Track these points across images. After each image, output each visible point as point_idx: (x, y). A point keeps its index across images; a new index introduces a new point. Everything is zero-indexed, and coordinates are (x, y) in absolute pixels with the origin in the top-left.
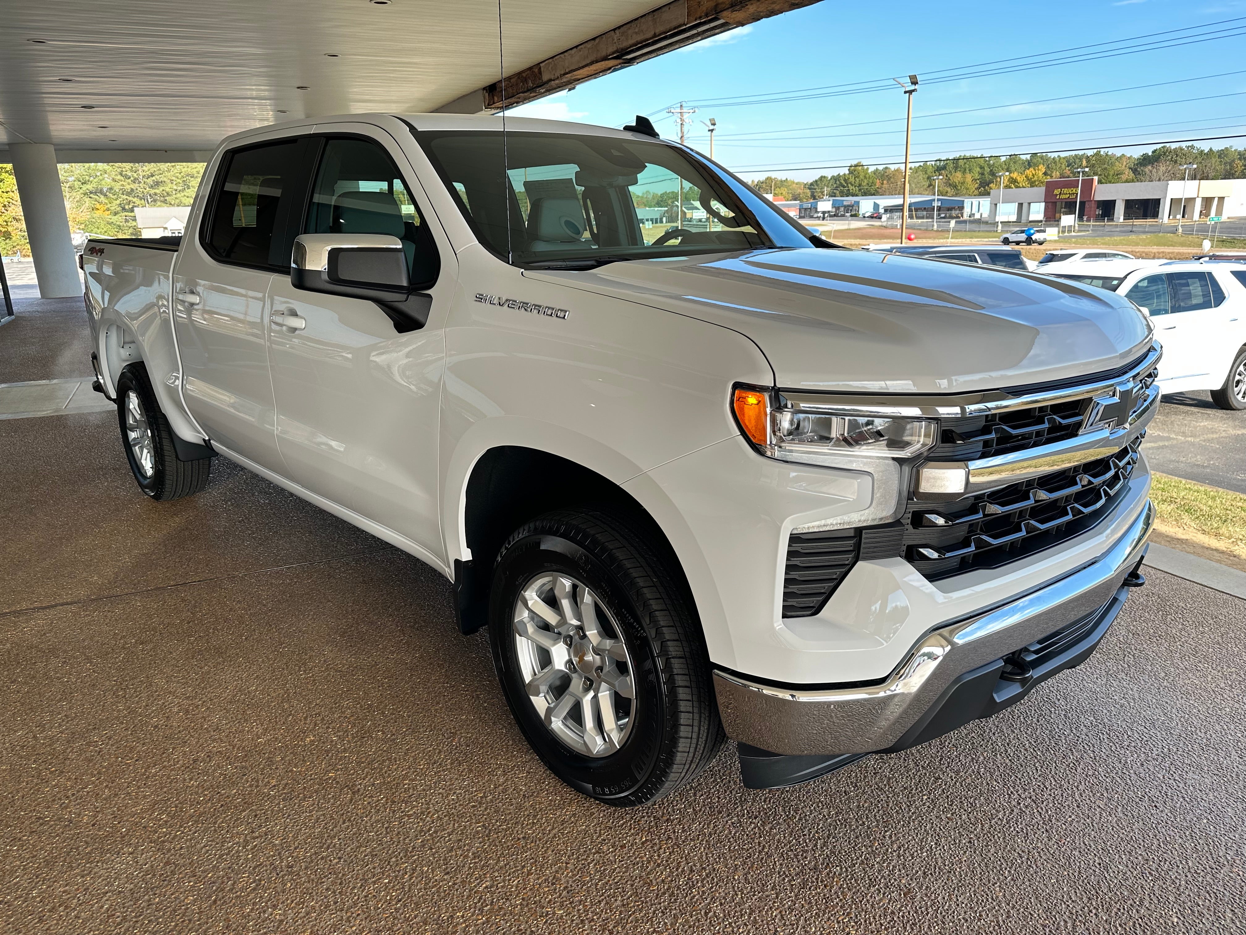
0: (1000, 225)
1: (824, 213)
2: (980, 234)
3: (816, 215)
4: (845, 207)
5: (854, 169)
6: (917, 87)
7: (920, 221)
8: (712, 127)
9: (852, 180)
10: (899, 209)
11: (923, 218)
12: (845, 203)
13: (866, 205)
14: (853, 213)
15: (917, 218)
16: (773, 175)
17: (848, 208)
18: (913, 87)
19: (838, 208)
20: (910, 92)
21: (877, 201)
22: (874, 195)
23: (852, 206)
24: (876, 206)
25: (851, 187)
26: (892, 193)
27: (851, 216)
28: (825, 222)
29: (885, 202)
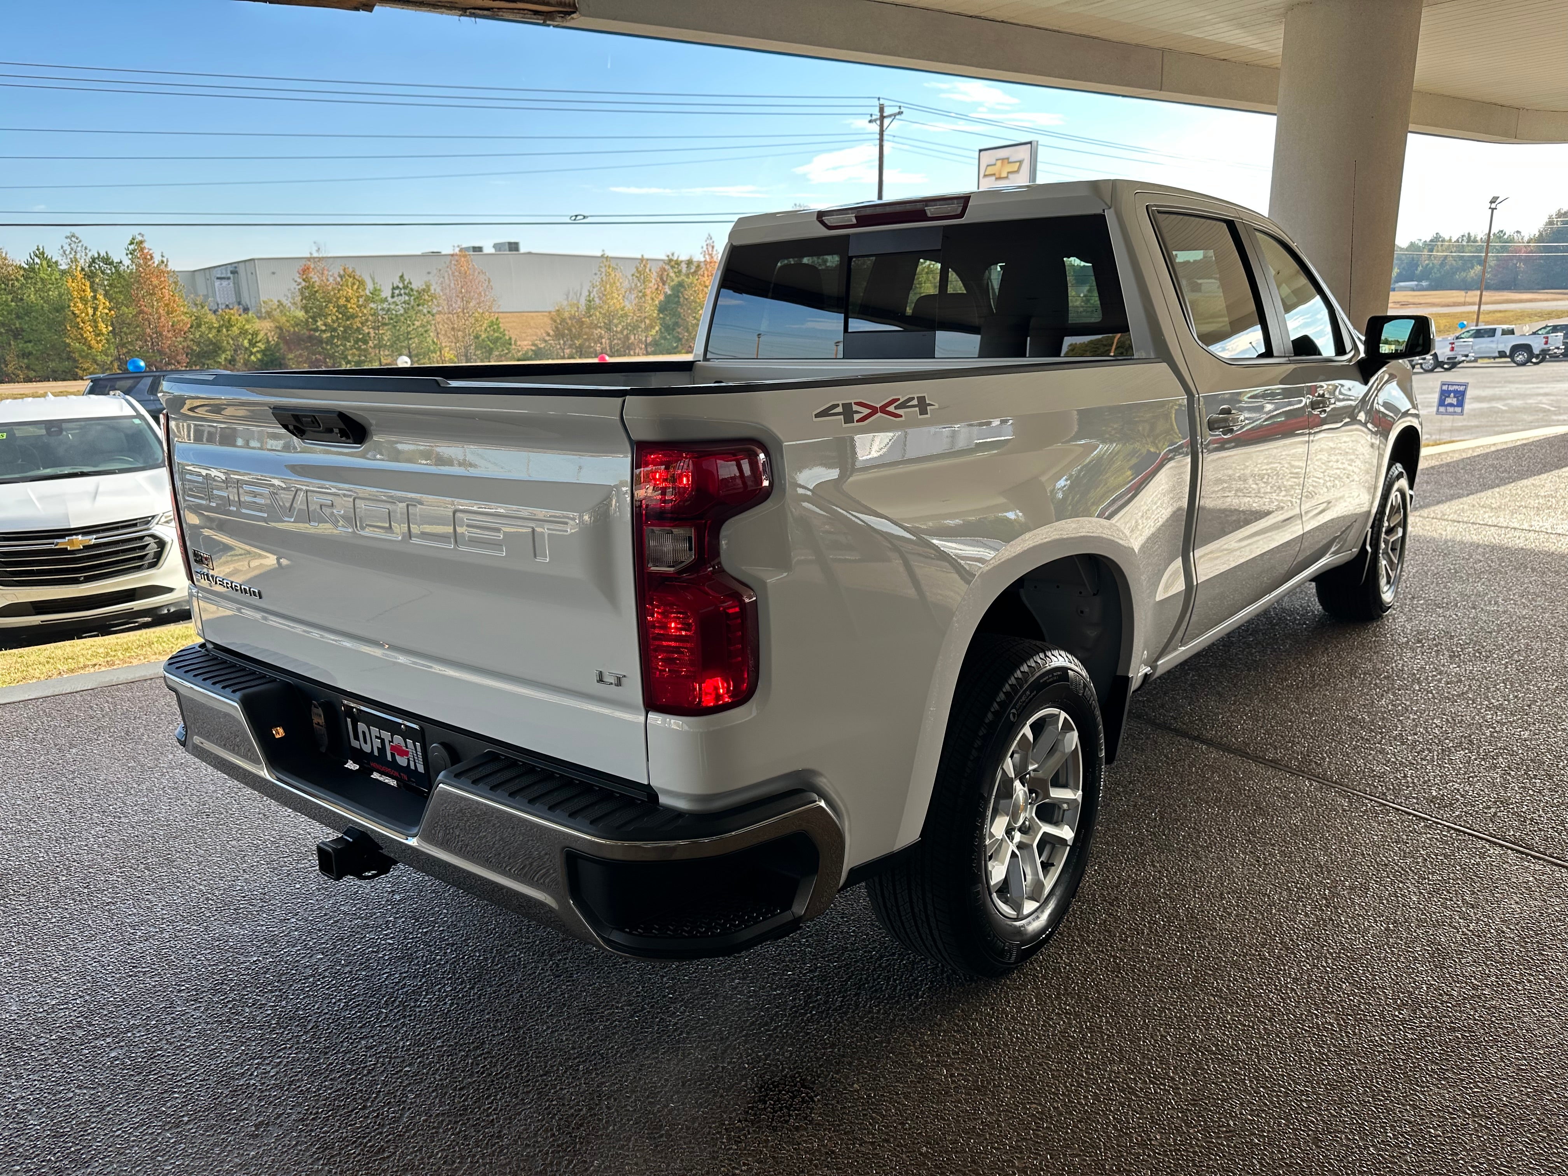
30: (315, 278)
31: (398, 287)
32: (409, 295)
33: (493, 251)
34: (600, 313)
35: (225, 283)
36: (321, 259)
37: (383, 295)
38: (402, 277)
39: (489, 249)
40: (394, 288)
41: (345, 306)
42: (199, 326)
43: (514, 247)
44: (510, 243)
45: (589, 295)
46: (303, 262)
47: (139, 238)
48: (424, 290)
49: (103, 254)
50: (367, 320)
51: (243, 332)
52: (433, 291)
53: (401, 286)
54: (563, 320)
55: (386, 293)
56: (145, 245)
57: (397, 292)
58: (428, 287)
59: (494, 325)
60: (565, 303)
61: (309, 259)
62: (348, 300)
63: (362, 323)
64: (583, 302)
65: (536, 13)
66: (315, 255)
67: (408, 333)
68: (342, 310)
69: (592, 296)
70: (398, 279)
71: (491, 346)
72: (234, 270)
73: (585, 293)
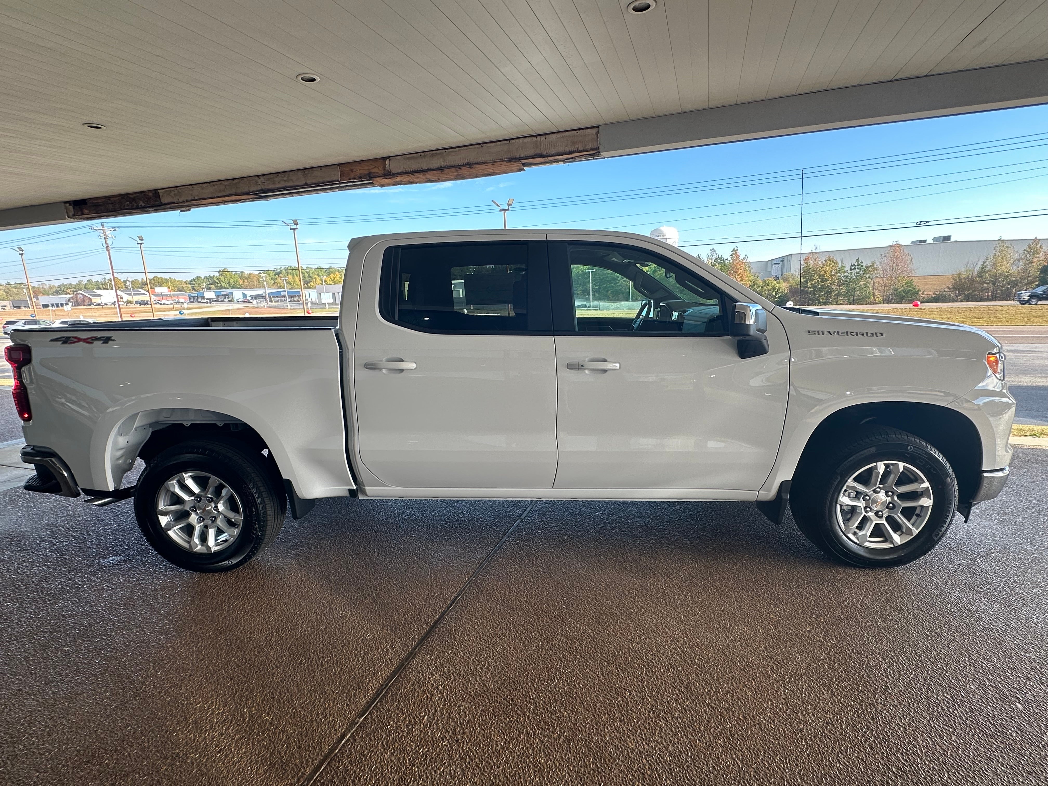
0: (327, 305)
1: (210, 299)
2: (317, 310)
3: (202, 301)
4: (223, 295)
5: (223, 273)
6: (298, 226)
7: (277, 303)
8: (140, 242)
9: (222, 279)
10: (261, 296)
11: (278, 301)
12: (222, 293)
13: (238, 295)
14: (229, 299)
15: (275, 302)
16: (159, 275)
17: (225, 296)
18: (295, 227)
19: (218, 297)
20: (294, 229)
21: (245, 292)
22: (239, 288)
23: (228, 295)
24: (244, 295)
25: (223, 284)
26: (252, 287)
27: (229, 301)
28: (211, 305)
29: (250, 293)
30: (811, 262)
31: (854, 265)
32: (860, 269)
33: (932, 242)
34: (989, 275)
35: (777, 266)
36: (816, 253)
37: (846, 269)
38: (858, 260)
39: (930, 241)
40: (852, 266)
41: (823, 275)
42: (754, 285)
43: (947, 238)
44: (944, 237)
45: (983, 264)
46: (807, 255)
47: (736, 249)
48: (870, 266)
49: (720, 256)
50: (834, 282)
51: (774, 288)
52: (875, 266)
53: (856, 264)
54: (960, 280)
55: (847, 268)
56: (738, 251)
57: (853, 267)
58: (873, 264)
59: (910, 283)
60: (963, 269)
61: (810, 253)
62: (825, 272)
63: (830, 284)
64: (978, 267)
65: (590, 155)
66: (814, 251)
67: (855, 288)
68: (822, 278)
69: (985, 264)
70: (855, 261)
71: (904, 295)
72: (782, 260)
73: (980, 263)
